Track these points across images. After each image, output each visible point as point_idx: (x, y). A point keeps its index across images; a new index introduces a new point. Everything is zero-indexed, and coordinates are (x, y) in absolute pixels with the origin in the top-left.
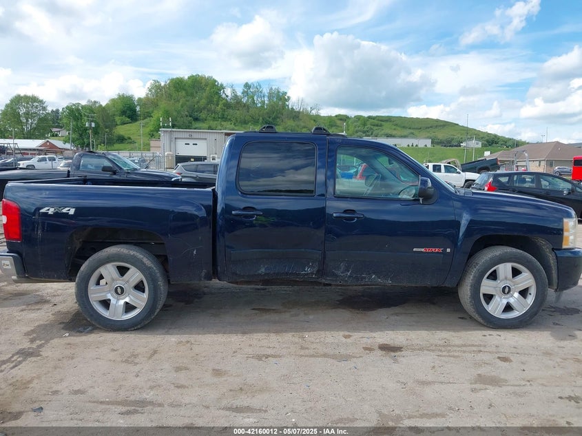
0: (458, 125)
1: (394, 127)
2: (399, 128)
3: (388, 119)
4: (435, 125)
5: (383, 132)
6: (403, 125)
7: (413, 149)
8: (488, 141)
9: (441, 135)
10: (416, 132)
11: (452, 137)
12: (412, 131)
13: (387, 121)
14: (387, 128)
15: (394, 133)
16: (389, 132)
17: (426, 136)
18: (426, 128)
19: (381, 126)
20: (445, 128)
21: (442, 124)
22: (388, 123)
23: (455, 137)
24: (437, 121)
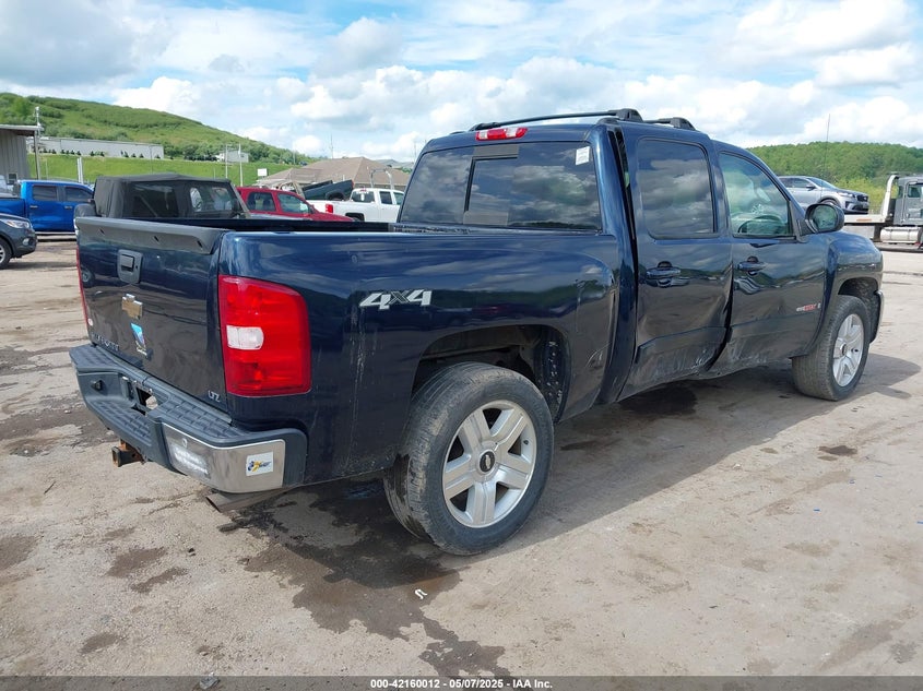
0: (199, 124)
1: (87, 121)
2: (97, 124)
3: (72, 106)
4: (162, 121)
5: (65, 129)
6: (103, 119)
7: (135, 162)
8: (252, 152)
9: (178, 140)
10: (129, 132)
11: (194, 143)
12: (122, 130)
13: (69, 108)
14: (72, 122)
15: (88, 131)
16: (80, 130)
17: (151, 140)
18: (147, 126)
19: (60, 116)
20: (181, 127)
21: (173, 121)
22: (73, 112)
23: (200, 144)
24: (164, 115)
